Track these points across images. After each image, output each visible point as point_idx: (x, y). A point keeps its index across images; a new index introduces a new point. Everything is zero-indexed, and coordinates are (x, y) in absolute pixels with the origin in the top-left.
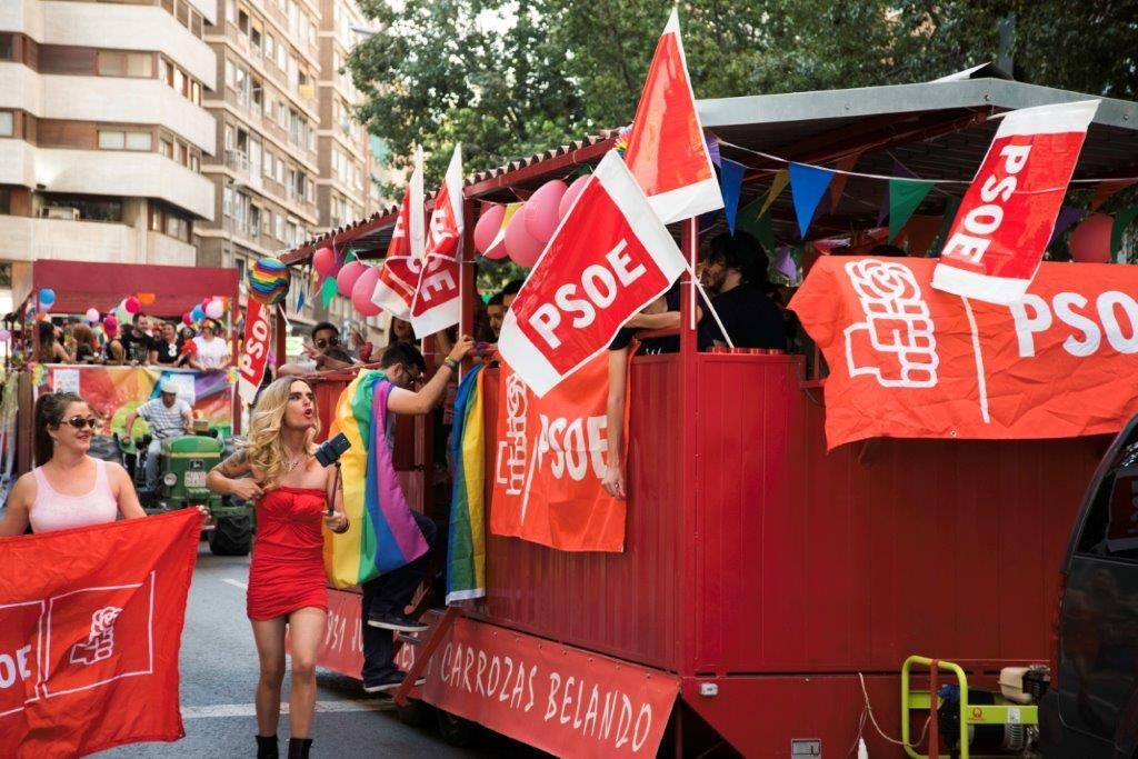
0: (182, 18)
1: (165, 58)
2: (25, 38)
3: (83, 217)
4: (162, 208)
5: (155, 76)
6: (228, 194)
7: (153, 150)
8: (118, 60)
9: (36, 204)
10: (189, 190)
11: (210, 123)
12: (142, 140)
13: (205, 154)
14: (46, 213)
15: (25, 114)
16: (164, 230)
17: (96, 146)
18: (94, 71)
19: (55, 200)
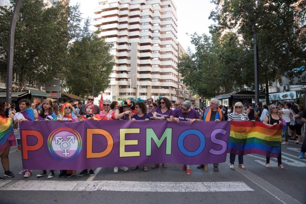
0: (174, 69)
1: (172, 73)
2: (159, 72)
3: (165, 89)
4: (172, 87)
5: (171, 74)
6: (179, 86)
7: (171, 81)
8: (168, 73)
9: (160, 88)
10: (175, 85)
11: (177, 79)
12: (170, 81)
13: (177, 82)
14: (161, 88)
15: (159, 79)
16: (173, 90)
17: (166, 82)
18: (166, 74)
19: (162, 87)
